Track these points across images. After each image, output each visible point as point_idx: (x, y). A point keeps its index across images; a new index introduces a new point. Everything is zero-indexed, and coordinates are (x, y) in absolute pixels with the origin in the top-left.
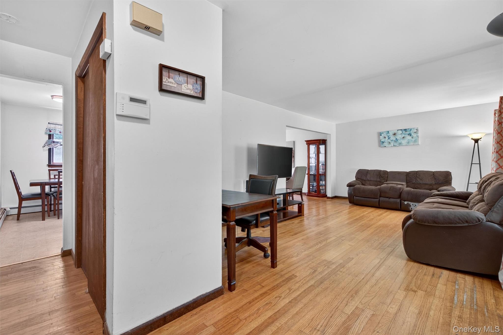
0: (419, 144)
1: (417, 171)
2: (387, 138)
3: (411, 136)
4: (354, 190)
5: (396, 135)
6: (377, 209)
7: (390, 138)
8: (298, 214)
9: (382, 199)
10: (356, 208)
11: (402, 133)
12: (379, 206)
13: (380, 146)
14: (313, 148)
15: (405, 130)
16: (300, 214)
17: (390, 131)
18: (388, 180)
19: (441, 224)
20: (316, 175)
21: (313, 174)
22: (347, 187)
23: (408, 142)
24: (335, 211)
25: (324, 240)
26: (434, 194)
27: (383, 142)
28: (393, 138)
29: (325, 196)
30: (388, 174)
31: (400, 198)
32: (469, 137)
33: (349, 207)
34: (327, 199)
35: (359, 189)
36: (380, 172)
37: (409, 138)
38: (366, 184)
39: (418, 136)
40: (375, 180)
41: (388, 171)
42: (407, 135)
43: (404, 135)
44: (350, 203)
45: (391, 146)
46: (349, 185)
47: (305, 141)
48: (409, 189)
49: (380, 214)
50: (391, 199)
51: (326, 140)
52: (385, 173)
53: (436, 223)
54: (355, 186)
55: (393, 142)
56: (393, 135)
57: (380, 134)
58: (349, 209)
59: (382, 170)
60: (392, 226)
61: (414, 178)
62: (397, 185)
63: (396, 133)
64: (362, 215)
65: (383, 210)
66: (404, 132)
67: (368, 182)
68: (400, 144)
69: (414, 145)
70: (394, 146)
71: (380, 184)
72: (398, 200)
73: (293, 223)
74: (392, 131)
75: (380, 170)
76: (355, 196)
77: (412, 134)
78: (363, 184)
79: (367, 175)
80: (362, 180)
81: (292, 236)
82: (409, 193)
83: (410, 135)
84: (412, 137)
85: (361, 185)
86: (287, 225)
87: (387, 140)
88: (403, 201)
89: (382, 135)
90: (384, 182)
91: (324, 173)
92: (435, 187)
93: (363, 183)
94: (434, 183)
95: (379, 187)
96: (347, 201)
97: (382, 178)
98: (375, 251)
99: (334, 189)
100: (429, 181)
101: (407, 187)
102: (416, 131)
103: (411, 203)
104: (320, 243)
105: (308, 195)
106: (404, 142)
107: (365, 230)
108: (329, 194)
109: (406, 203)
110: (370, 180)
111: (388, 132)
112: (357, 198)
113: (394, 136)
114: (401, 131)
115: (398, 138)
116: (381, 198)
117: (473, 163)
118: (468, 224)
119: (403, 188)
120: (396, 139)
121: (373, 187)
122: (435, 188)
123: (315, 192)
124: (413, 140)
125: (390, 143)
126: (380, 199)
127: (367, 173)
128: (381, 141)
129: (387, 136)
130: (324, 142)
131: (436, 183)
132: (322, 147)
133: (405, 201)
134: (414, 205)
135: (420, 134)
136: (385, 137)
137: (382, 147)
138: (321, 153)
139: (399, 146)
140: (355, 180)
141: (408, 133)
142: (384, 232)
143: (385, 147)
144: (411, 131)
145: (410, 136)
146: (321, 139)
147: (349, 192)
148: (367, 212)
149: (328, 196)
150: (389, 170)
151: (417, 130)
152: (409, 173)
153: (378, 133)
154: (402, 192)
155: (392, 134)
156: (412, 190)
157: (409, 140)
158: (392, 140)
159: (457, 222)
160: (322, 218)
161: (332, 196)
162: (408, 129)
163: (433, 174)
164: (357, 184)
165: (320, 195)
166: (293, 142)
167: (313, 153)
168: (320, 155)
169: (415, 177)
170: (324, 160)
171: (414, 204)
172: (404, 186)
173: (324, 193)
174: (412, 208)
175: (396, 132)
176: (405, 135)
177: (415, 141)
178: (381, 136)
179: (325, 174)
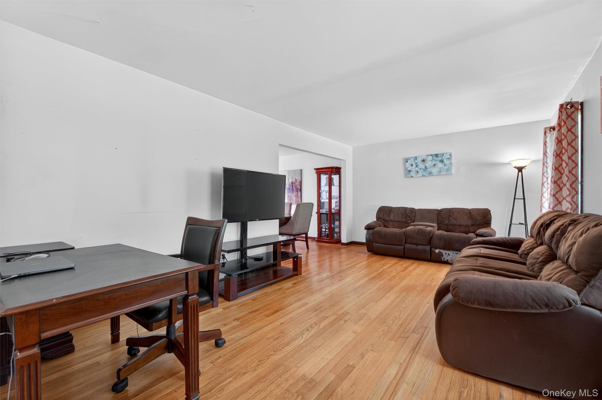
0: (453, 174)
1: (451, 209)
2: (414, 166)
3: (444, 163)
4: (374, 234)
5: (425, 162)
6: (402, 259)
7: (418, 165)
8: (293, 273)
9: (408, 246)
10: (376, 258)
11: (433, 159)
12: (403, 255)
13: (406, 176)
14: (324, 178)
15: (437, 155)
16: (296, 273)
17: (418, 156)
18: (415, 221)
19: (501, 308)
20: (328, 214)
21: (324, 212)
22: (365, 229)
23: (439, 171)
24: (346, 265)
25: (316, 324)
26: (474, 242)
27: (410, 171)
28: (422, 166)
29: (339, 241)
30: (415, 212)
31: (430, 245)
32: (511, 164)
33: (368, 257)
34: (341, 245)
35: (379, 233)
36: (406, 210)
37: (440, 165)
38: (389, 226)
39: (451, 164)
40: (400, 220)
41: (416, 209)
42: (439, 162)
43: (434, 162)
44: (368, 251)
45: (420, 177)
46: (368, 228)
47: (315, 169)
48: (440, 232)
49: (405, 268)
50: (419, 246)
51: (341, 168)
52: (412, 211)
53: (492, 305)
54: (375, 229)
55: (422, 170)
56: (422, 161)
57: (406, 160)
58: (367, 260)
59: (408, 207)
60: (419, 288)
61: (446, 218)
62: (426, 227)
63: (425, 159)
64: (382, 270)
65: (409, 260)
66: (435, 158)
67: (391, 223)
68: (430, 173)
69: (447, 175)
70: (423, 176)
71: (406, 225)
72: (428, 248)
73: (280, 289)
74: (421, 156)
75: (406, 207)
76: (375, 242)
77: (445, 161)
78: (385, 226)
79: (390, 213)
80: (385, 220)
81: (268, 317)
82: (440, 237)
83: (442, 161)
84: (445, 165)
85: (383, 228)
86: (268, 295)
87: (415, 168)
88: (433, 249)
89: (408, 161)
90: (411, 223)
91: (337, 212)
92: (471, 229)
93: (386, 224)
94: (470, 224)
95: (404, 230)
96: (365, 249)
97: (409, 217)
98: (393, 343)
99: (350, 233)
100: (465, 221)
101: (438, 230)
102: (449, 157)
103: (443, 252)
104: (308, 331)
105: (318, 241)
106: (435, 171)
107: (382, 297)
108: (344, 240)
109: (437, 251)
110: (394, 221)
111: (416, 157)
112: (377, 244)
113: (423, 163)
114: (431, 156)
115: (428, 166)
116: (406, 244)
117: (516, 198)
118: (549, 310)
119: (433, 231)
120: (426, 167)
121: (397, 230)
122: (472, 231)
123: (327, 236)
124: (446, 168)
125: (418, 172)
126: (405, 246)
127: (391, 211)
128: (407, 170)
129: (415, 164)
130: (337, 170)
131: (473, 224)
132: (335, 178)
133: (436, 248)
134: (447, 254)
135: (453, 161)
136: (412, 165)
137: (408, 177)
138: (334, 185)
139: (429, 176)
140: (376, 220)
141: (440, 159)
142: (409, 300)
143: (413, 177)
144: (444, 156)
145: (441, 163)
146: (334, 167)
147: (367, 236)
148: (388, 266)
149: (342, 242)
150: (417, 207)
151: (450, 155)
152: (440, 211)
153: (404, 159)
154: (432, 237)
155: (420, 161)
156: (445, 235)
157: (440, 168)
158: (421, 169)
159: (529, 305)
160: (326, 278)
161: (347, 242)
162: (440, 154)
163: (470, 212)
164: (377, 226)
165: (332, 240)
166: (300, 170)
167: (324, 185)
168: (333, 187)
169: (447, 216)
170: (339, 195)
171: (447, 252)
172: (434, 228)
173: (339, 238)
174: (444, 258)
175: (425, 157)
176: (436, 161)
177: (448, 170)
178: (407, 163)
179: (339, 212)
